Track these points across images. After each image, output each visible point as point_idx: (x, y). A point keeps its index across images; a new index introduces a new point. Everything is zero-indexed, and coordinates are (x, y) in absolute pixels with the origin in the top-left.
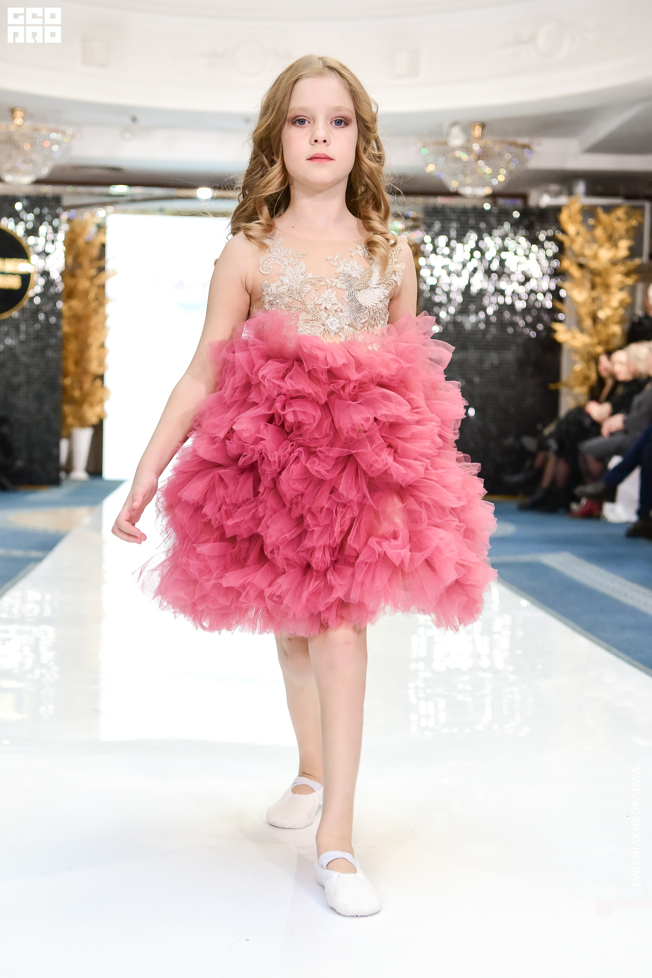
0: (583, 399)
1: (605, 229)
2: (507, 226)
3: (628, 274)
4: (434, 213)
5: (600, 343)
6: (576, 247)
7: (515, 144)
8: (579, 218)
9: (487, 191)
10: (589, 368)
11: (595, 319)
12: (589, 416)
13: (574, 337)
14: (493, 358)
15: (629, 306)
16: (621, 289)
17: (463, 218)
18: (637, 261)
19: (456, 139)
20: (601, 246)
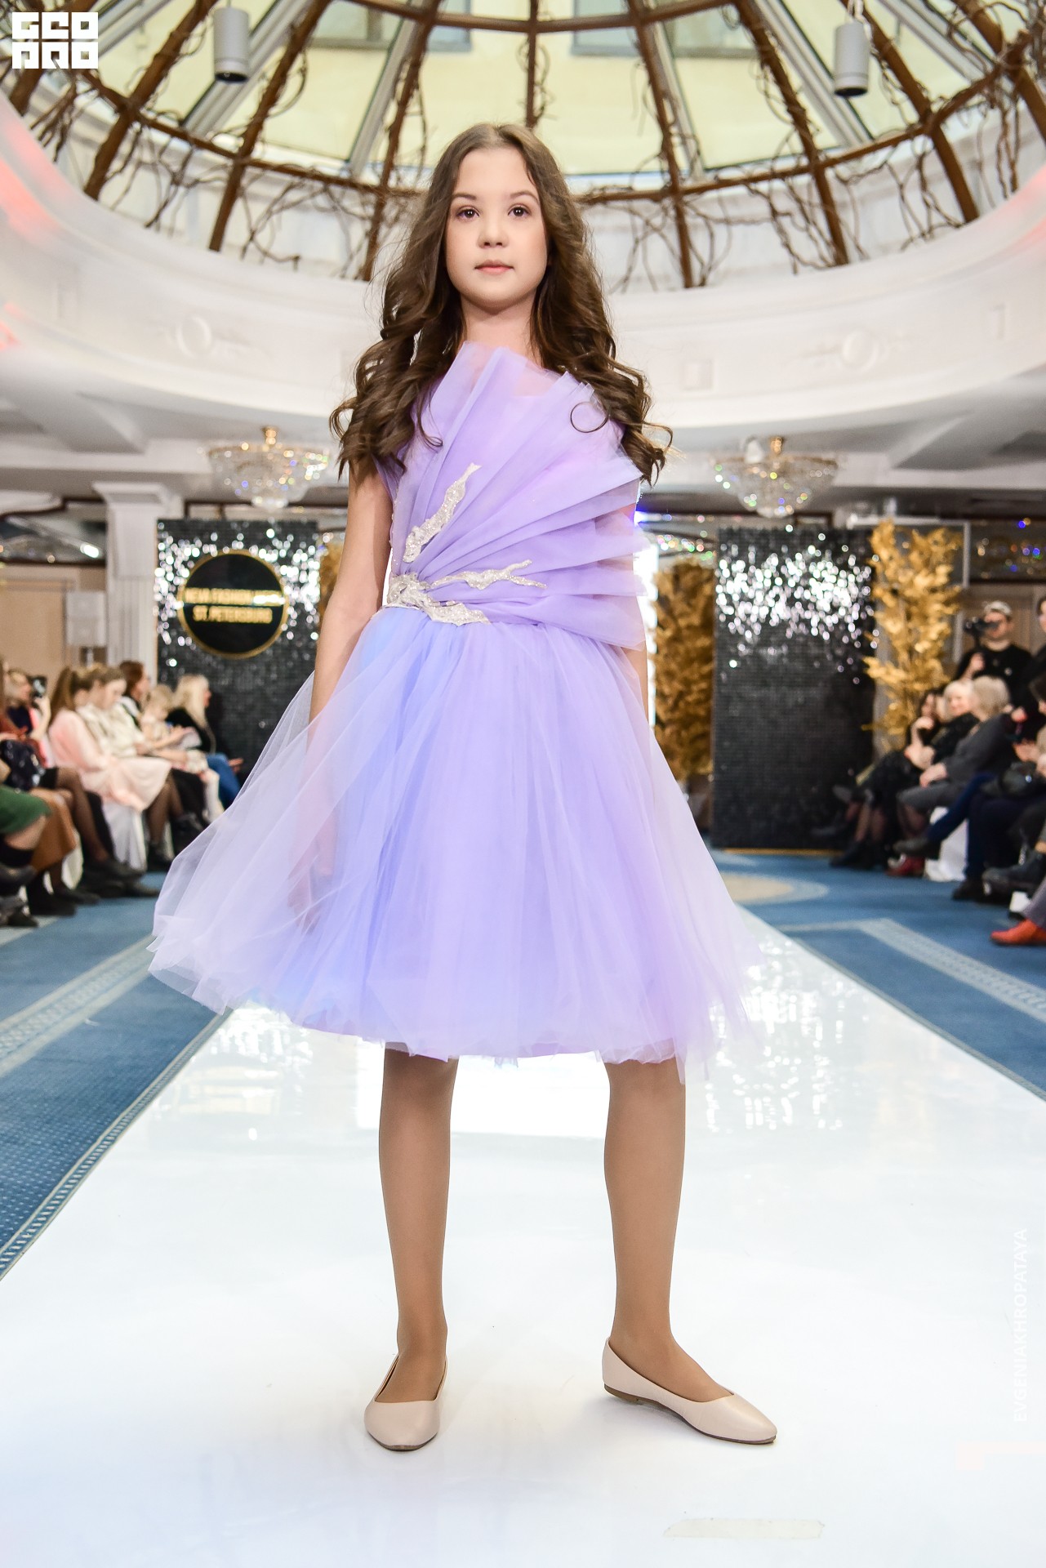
0: (901, 742)
1: (921, 553)
2: (812, 550)
3: (947, 603)
4: (731, 536)
5: (917, 679)
6: (889, 573)
7: (819, 461)
8: (892, 541)
9: (789, 510)
10: (906, 707)
11: (911, 651)
12: (908, 761)
13: (888, 673)
14: (799, 696)
15: (949, 639)
16: (940, 620)
17: (763, 541)
18: (957, 588)
19: (754, 455)
20: (917, 573)
